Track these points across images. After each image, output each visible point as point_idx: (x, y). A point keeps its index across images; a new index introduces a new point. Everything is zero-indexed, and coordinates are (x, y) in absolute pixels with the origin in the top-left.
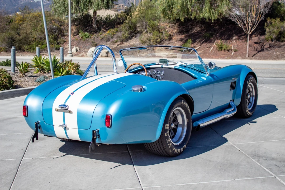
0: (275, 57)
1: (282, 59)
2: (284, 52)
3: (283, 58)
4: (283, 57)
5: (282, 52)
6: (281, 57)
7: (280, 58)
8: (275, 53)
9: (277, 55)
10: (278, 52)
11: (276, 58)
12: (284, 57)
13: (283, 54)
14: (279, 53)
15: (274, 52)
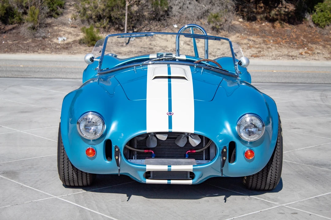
0: (7, 48)
1: (19, 52)
2: (18, 40)
3: (20, 50)
4: (18, 48)
5: (15, 41)
6: (16, 48)
7: (16, 51)
8: (4, 42)
9: (9, 46)
10: (8, 40)
11: (9, 50)
12: (20, 48)
13: (18, 43)
14: (11, 43)
15: (2, 40)
